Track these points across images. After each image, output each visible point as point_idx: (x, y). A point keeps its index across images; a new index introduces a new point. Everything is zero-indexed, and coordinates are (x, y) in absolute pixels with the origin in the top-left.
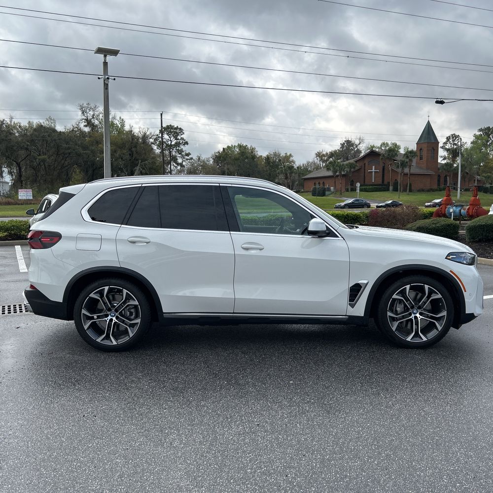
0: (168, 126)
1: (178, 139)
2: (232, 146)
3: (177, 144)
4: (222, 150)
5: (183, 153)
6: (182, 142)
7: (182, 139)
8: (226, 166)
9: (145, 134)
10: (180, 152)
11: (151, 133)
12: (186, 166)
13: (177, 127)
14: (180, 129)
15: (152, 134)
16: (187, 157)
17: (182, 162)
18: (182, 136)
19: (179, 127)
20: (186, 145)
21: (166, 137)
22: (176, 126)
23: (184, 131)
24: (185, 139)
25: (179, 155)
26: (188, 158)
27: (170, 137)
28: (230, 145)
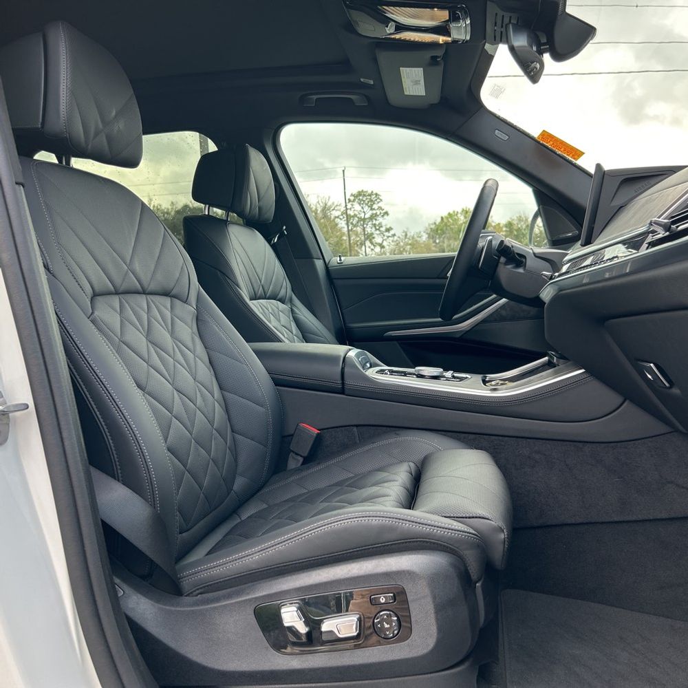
0: (359, 192)
1: (374, 209)
2: (454, 212)
3: (373, 217)
4: (439, 220)
5: (383, 229)
6: (381, 213)
7: (380, 208)
8: (446, 241)
9: (326, 205)
10: (378, 227)
11: (333, 203)
12: (387, 247)
13: (372, 192)
14: (376, 194)
15: (335, 204)
16: (387, 234)
17: (383, 242)
18: (380, 205)
19: (374, 192)
20: (385, 217)
21: (357, 207)
22: (370, 192)
23: (381, 198)
24: (383, 208)
25: (378, 232)
26: (390, 235)
27: (362, 208)
28: (451, 212)
